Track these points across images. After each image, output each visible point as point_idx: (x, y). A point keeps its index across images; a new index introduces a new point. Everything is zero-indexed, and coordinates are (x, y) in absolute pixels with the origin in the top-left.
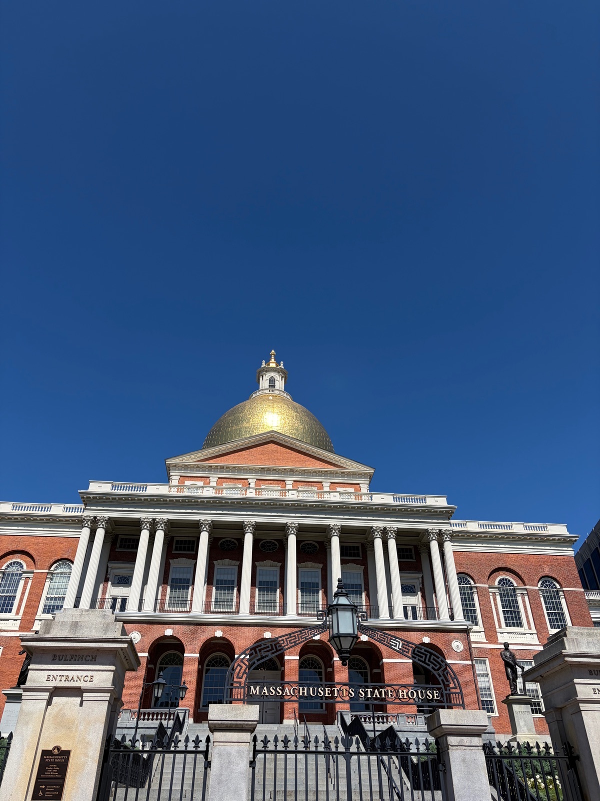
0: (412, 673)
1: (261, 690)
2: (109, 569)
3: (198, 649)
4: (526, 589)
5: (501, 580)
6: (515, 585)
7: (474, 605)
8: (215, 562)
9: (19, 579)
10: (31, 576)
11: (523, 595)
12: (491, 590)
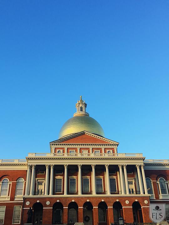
0: (132, 211)
2: (36, 180)
3: (67, 206)
5: (160, 179)
6: (165, 180)
7: (152, 187)
8: (69, 177)
9: (7, 184)
10: (11, 183)
11: (167, 183)
12: (157, 182)
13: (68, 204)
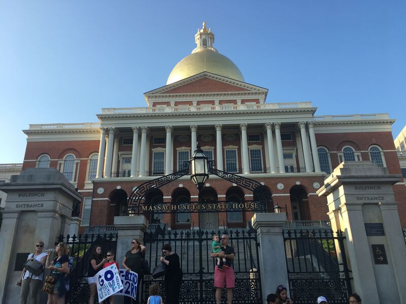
0: (290, 201)
1: (148, 208)
2: (120, 155)
3: (170, 194)
4: (361, 153)
5: (345, 149)
6: (354, 150)
7: (328, 163)
8: (177, 149)
9: (73, 164)
10: (79, 161)
11: (358, 156)
12: (339, 154)
13: (171, 191)
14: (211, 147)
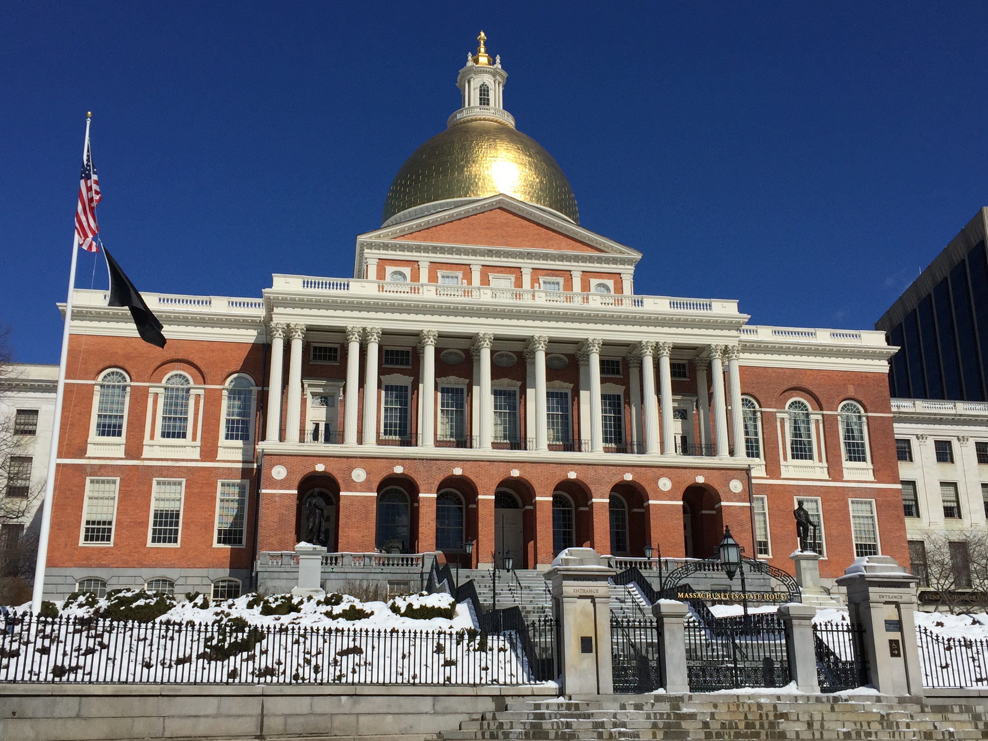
2: (306, 387)
3: (435, 487)
4: (823, 415)
5: (792, 403)
6: (810, 410)
7: (756, 434)
8: (438, 380)
9: (187, 397)
10: (202, 392)
11: (817, 421)
12: (779, 415)
13: (437, 482)
14: (514, 382)
